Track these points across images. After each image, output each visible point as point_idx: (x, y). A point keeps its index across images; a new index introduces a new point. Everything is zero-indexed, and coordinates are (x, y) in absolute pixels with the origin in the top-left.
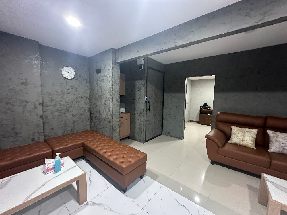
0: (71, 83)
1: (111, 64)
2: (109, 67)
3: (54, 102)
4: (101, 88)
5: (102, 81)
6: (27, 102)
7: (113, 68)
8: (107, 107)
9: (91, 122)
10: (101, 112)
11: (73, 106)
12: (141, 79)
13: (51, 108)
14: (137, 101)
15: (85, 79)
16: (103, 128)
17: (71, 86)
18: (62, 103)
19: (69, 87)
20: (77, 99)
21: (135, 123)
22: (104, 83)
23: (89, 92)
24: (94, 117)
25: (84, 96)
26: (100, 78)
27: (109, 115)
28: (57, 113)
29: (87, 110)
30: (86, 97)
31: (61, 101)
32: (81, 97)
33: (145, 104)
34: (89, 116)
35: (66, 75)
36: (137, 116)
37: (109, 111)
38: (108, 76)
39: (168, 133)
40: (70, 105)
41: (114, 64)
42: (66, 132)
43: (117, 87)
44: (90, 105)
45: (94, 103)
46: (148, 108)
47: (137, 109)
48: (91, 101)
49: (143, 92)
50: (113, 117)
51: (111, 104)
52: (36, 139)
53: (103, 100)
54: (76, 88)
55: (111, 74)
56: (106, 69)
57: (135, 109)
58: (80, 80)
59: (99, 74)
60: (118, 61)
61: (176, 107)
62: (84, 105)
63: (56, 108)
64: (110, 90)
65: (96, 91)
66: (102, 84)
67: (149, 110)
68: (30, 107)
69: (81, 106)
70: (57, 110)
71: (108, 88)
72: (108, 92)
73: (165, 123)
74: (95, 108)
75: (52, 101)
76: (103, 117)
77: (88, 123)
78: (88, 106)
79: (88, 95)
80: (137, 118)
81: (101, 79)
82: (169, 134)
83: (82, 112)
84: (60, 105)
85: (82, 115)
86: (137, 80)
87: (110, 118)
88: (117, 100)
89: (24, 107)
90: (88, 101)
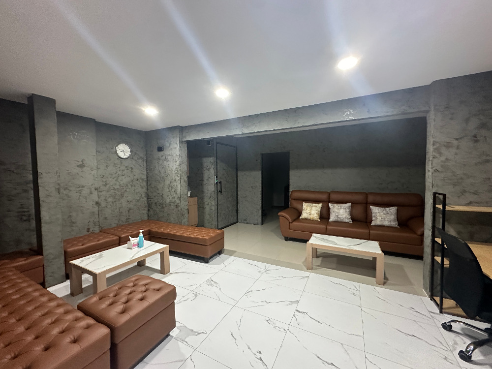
0: (125, 163)
1: (178, 143)
2: (176, 146)
3: (108, 186)
4: (164, 167)
5: (166, 160)
6: (83, 187)
7: (180, 147)
8: (173, 190)
9: (149, 210)
10: (165, 196)
11: (128, 190)
12: (210, 157)
13: (104, 193)
14: (205, 181)
15: (141, 157)
16: (168, 214)
17: (126, 167)
18: (116, 187)
19: (123, 168)
20: (132, 181)
21: (204, 208)
22: (168, 163)
23: (145, 173)
24: (154, 204)
25: (141, 178)
26: (162, 156)
27: (176, 198)
28: (110, 200)
29: (143, 196)
30: (143, 179)
31: (116, 184)
32: (137, 180)
33: (216, 185)
34: (146, 202)
35: (122, 155)
36: (206, 200)
37: (176, 194)
38: (174, 155)
39: (245, 220)
40: (125, 189)
41: (181, 142)
42: (121, 222)
43: (185, 167)
44: (147, 189)
45: (153, 186)
46: (219, 189)
47: (206, 191)
48: (149, 183)
49: (212, 171)
50: (182, 200)
51: (179, 186)
52: (91, 230)
53: (168, 182)
54: (132, 169)
55: (178, 153)
56: (171, 147)
57: (203, 192)
58: (136, 159)
59: (162, 153)
60: (186, 140)
61: (252, 187)
62: (140, 189)
63: (110, 193)
64: (177, 171)
65: (156, 172)
66: (165, 163)
67: (221, 192)
68: (85, 192)
69: (137, 191)
70: (111, 196)
71: (174, 168)
72: (174, 172)
73: (240, 209)
74: (156, 192)
75: (105, 185)
76: (168, 201)
77: (145, 212)
78: (144, 190)
79: (145, 177)
80: (206, 203)
81: (164, 158)
82: (245, 222)
83: (139, 198)
84: (114, 189)
85: (138, 201)
86: (205, 157)
87: (178, 201)
88: (185, 181)
89: (80, 192)
90: (145, 183)
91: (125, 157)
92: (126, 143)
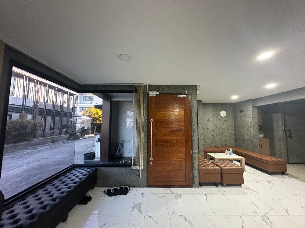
0: (224, 119)
1: (251, 108)
2: (250, 109)
3: (217, 129)
4: (244, 121)
5: (245, 117)
6: (209, 128)
7: (253, 110)
8: (249, 132)
9: (236, 142)
10: (245, 135)
11: (225, 131)
12: (278, 113)
13: (216, 131)
14: (275, 129)
15: (231, 116)
16: (247, 145)
17: (225, 121)
18: (220, 129)
19: (223, 121)
20: (227, 127)
21: (274, 146)
22: (246, 118)
23: (234, 123)
24: (238, 139)
25: (231, 126)
26: (242, 115)
27: (251, 137)
28: (218, 134)
29: (233, 134)
30: (232, 126)
31: (220, 128)
32: (230, 126)
33: (284, 132)
34: (234, 137)
35: (222, 116)
36: (276, 141)
37: (251, 135)
38: (249, 114)
40: (224, 131)
41: (253, 107)
42: (222, 145)
43: (256, 120)
44: (235, 131)
45: (238, 130)
46: (288, 135)
47: (276, 135)
48: (236, 128)
49: (280, 123)
50: (255, 138)
51: (253, 131)
52: (211, 145)
53: (246, 128)
54: (227, 121)
55: (251, 113)
56: (247, 110)
57: (273, 136)
58: (229, 117)
59: (242, 113)
60: (256, 106)
62: (231, 131)
63: (218, 132)
64: (251, 122)
65: (239, 123)
66: (244, 118)
67: (290, 136)
68: (209, 130)
69: (230, 131)
70: (218, 133)
71: (250, 121)
72: (249, 123)
74: (240, 133)
75: (216, 128)
76: (246, 138)
77: (234, 142)
78: (233, 131)
79: (233, 125)
80: (276, 143)
81: (243, 116)
83: (230, 135)
84: (220, 130)
85: (230, 136)
86: (274, 113)
87: (252, 139)
88: (256, 128)
89: (208, 130)
90: (233, 128)
91: (224, 116)
92: (224, 110)
